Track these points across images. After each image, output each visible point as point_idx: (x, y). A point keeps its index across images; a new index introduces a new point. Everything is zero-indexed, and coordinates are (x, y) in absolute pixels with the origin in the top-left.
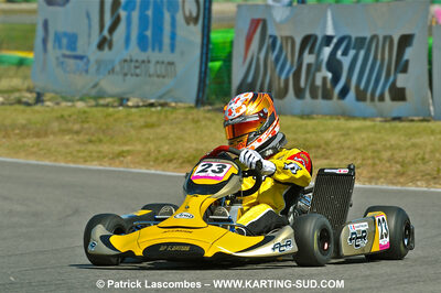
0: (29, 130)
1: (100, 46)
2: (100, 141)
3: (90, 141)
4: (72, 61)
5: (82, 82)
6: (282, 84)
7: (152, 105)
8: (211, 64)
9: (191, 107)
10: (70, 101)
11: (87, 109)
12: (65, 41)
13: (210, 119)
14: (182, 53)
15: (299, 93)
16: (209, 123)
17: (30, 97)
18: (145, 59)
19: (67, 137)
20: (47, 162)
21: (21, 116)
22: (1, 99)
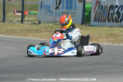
0: (37, 31)
4: (48, 13)
5: (51, 18)
6: (104, 19)
8: (85, 13)
9: (80, 25)
10: (48, 23)
11: (53, 25)
12: (47, 7)
13: (85, 28)
14: (78, 10)
15: (109, 21)
16: (85, 29)
17: (37, 22)
18: (68, 12)
21: (35, 27)
22: (30, 23)
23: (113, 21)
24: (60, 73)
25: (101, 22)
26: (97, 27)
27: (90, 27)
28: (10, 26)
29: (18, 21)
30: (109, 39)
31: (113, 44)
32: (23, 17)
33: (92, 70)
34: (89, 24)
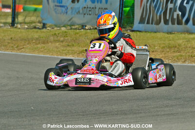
0: (39, 40)
1: (73, 1)
2: (73, 45)
3: (68, 46)
4: (59, 8)
5: (64, 18)
6: (158, 18)
8: (124, 9)
10: (58, 27)
11: (67, 31)
14: (111, 4)
15: (166, 22)
19: (57, 44)
20: (48, 56)
21: (36, 34)
22: (26, 26)
23: (173, 23)
24: (83, 115)
25: (152, 24)
26: (145, 34)
27: (133, 32)
29: (5, 23)
30: (166, 55)
31: (174, 63)
32: (14, 15)
33: (139, 111)
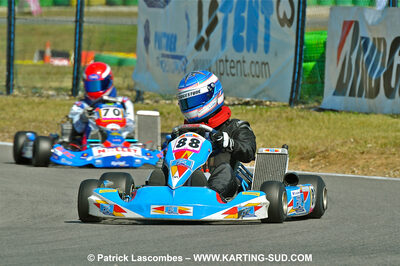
1: (198, 47)
6: (373, 85)
7: (247, 103)
8: (304, 64)
9: (284, 106)
10: (168, 99)
12: (164, 41)
13: (303, 117)
14: (276, 54)
15: (390, 93)
16: (302, 121)
17: (130, 95)
18: (241, 60)
25: (360, 96)
26: (347, 115)
27: (322, 113)
28: (33, 108)
29: (58, 90)
30: (390, 161)
32: (78, 73)
34: (319, 103)
